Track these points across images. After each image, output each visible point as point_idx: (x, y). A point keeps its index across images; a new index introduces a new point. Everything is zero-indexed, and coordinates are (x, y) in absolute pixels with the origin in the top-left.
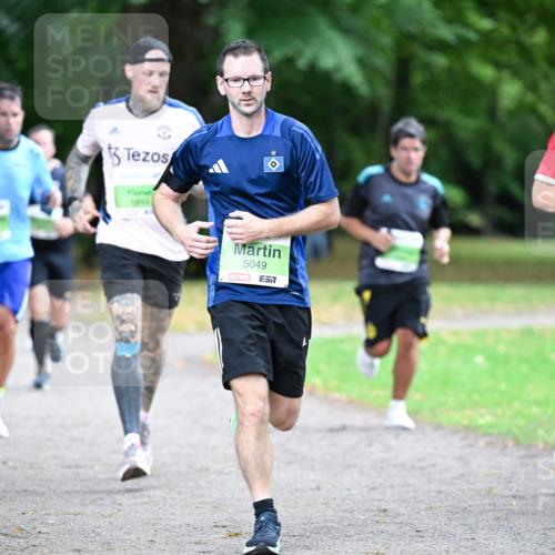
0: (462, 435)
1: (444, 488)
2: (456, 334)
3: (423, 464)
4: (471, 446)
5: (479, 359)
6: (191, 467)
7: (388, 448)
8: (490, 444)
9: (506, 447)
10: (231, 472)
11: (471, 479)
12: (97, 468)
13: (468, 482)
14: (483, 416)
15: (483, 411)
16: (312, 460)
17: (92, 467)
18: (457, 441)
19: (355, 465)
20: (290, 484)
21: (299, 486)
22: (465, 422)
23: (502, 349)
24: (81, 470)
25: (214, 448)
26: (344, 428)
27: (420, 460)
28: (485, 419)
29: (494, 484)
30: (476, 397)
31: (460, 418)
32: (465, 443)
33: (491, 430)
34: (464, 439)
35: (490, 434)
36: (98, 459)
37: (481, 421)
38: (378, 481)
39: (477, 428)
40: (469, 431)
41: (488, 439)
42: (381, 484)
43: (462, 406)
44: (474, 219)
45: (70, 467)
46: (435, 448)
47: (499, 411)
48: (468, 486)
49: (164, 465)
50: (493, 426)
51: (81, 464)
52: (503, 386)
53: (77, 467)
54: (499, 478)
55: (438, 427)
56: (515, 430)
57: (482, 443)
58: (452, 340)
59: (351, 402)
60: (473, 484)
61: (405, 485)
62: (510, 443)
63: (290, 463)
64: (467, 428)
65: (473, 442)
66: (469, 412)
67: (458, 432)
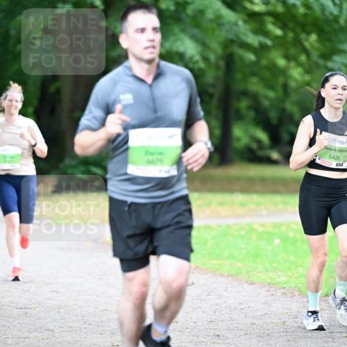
0: (266, 289)
1: (255, 321)
2: (263, 225)
3: (242, 307)
4: (272, 295)
5: (277, 241)
6: (97, 308)
7: (221, 297)
8: (284, 294)
9: (294, 295)
11: (273, 316)
13: (270, 317)
14: (279, 277)
15: (279, 274)
17: (35, 309)
18: (263, 292)
19: (200, 307)
22: (269, 280)
23: (291, 234)
24: (28, 310)
25: (112, 297)
27: (240, 304)
28: (281, 279)
29: (286, 319)
30: (275, 265)
31: (266, 278)
32: (268, 293)
33: (285, 286)
34: (267, 291)
35: (285, 288)
36: (39, 303)
37: (278, 280)
38: (214, 317)
39: (276, 283)
40: (271, 286)
41: (282, 291)
42: (216, 319)
43: (267, 270)
44: (275, 155)
45: (21, 308)
46: (250, 296)
47: (290, 273)
48: (270, 320)
49: (80, 307)
50: (286, 283)
51: (29, 306)
52: (292, 258)
53: (25, 308)
54: (290, 315)
55: (252, 284)
56: (300, 285)
57: (279, 294)
58: (261, 229)
59: (197, 267)
60: (273, 319)
61: (231, 319)
62: (297, 294)
64: (269, 284)
65: (274, 293)
66: (270, 274)
67: (264, 286)
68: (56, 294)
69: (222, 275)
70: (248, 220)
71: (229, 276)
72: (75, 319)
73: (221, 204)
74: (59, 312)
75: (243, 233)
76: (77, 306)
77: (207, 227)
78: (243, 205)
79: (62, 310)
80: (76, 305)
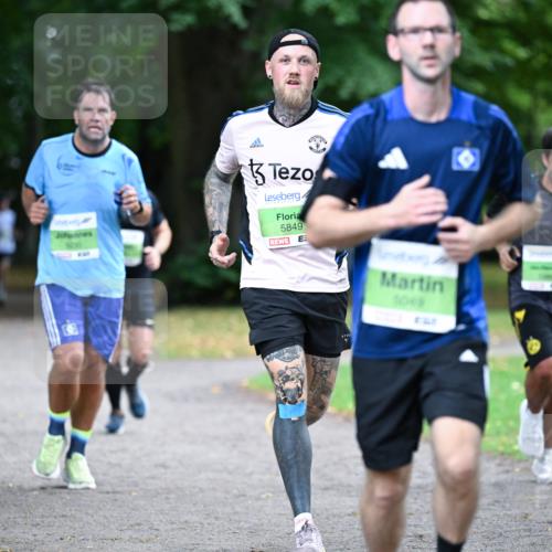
0: (497, 461)
4: (507, 472)
5: (516, 385)
6: (228, 493)
8: (525, 470)
10: (268, 497)
11: (508, 505)
12: (134, 494)
13: (503, 507)
16: (350, 486)
17: (130, 493)
18: (493, 466)
20: (326, 509)
21: (335, 511)
22: (501, 448)
24: (118, 496)
25: (251, 474)
30: (512, 423)
31: (497, 444)
32: (501, 469)
34: (499, 465)
36: (136, 485)
38: (415, 506)
40: (505, 457)
41: (523, 465)
42: (418, 510)
43: (498, 433)
45: (108, 493)
48: (503, 512)
49: (201, 490)
51: (119, 489)
53: (114, 492)
54: (535, 504)
57: (517, 469)
60: (510, 510)
63: (326, 489)
64: (502, 454)
65: (510, 468)
67: (495, 458)
68: (163, 470)
72: (193, 509)
74: (167, 498)
76: (197, 490)
79: (172, 496)
80: (194, 487)
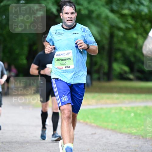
0: (128, 135)
1: (123, 150)
5: (132, 115)
7: (108, 139)
8: (135, 138)
13: (129, 148)
14: (133, 130)
15: (134, 129)
16: (87, 142)
18: (126, 137)
19: (99, 144)
20: (81, 149)
21: (83, 149)
23: (139, 112)
26: (95, 133)
27: (116, 142)
28: (134, 131)
29: (137, 149)
30: (131, 125)
31: (127, 131)
32: (129, 137)
33: (136, 134)
35: (135, 135)
39: (132, 133)
40: (130, 134)
41: (135, 136)
42: (105, 149)
43: (128, 127)
44: (131, 76)
46: (120, 139)
47: (138, 129)
50: (136, 133)
52: (139, 122)
55: (121, 133)
56: (142, 134)
57: (133, 138)
58: (125, 109)
59: (97, 126)
60: (131, 149)
61: (112, 149)
62: (141, 138)
63: (81, 143)
66: (130, 129)
69: (108, 130)
70: (120, 105)
71: (111, 130)
73: (108, 98)
75: (117, 111)
77: (102, 109)
78: (117, 99)
